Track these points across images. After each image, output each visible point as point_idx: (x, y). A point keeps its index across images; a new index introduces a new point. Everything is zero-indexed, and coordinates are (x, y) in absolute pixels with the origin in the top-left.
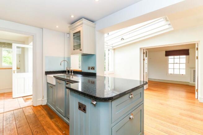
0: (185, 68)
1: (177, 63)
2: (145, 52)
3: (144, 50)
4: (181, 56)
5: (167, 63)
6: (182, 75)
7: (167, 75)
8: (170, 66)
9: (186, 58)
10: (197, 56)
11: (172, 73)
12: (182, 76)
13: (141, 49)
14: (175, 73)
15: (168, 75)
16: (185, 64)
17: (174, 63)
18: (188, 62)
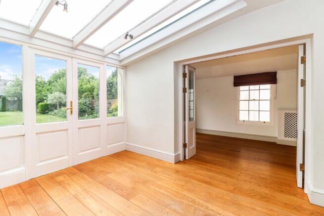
0: (268, 109)
1: (254, 100)
2: (187, 71)
3: (184, 66)
4: (263, 86)
5: (236, 100)
6: (264, 122)
7: (236, 122)
8: (243, 105)
9: (271, 89)
10: (302, 78)
11: (246, 119)
12: (264, 124)
13: (177, 64)
14: (252, 119)
15: (238, 123)
16: (269, 101)
17: (249, 100)
18: (275, 98)
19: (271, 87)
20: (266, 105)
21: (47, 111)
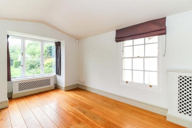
5: (119, 58)
9: (159, 42)
14: (136, 80)
17: (132, 58)
18: (163, 54)
19: (159, 39)
20: (152, 64)
21: (18, 66)
